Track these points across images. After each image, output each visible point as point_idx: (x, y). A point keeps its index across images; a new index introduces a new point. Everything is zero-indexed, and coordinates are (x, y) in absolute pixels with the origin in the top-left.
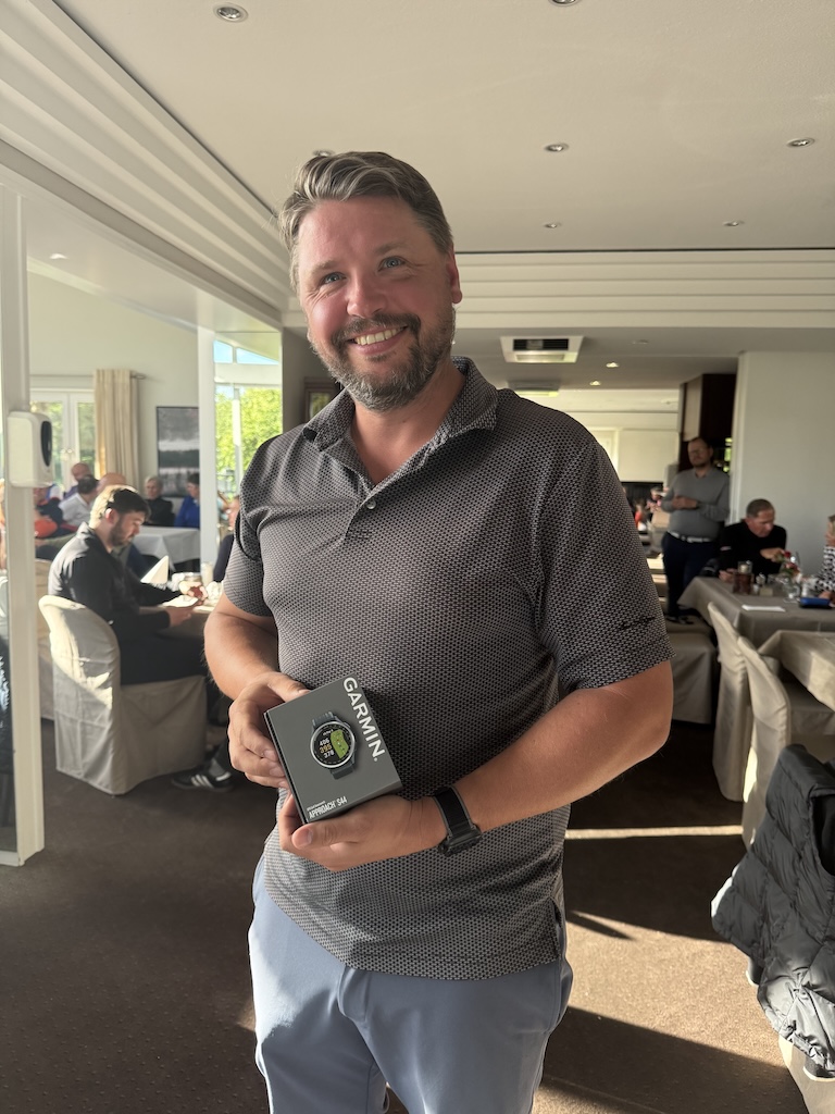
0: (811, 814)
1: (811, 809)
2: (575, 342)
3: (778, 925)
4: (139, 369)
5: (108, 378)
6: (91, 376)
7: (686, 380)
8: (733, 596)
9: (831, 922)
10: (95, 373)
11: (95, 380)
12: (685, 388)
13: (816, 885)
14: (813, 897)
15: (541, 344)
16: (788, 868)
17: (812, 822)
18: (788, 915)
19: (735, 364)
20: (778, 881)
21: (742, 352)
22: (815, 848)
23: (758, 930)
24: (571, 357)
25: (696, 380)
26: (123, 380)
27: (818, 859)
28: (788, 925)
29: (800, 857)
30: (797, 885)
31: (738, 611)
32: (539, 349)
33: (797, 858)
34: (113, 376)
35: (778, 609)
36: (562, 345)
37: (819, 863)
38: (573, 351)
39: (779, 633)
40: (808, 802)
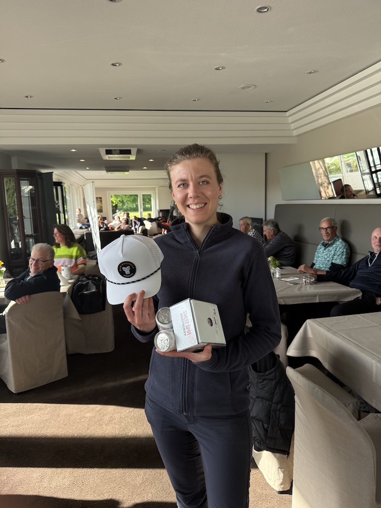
2: (134, 151)
15: (118, 152)
24: (132, 157)
32: (118, 154)
36: (128, 152)
38: (133, 155)
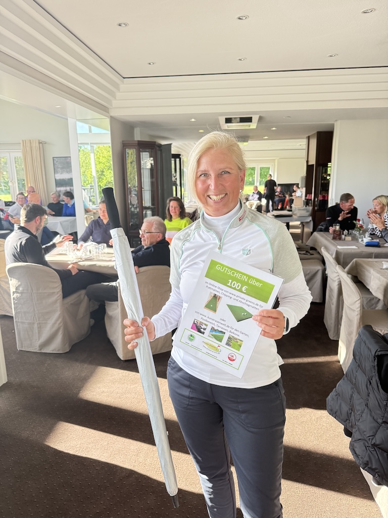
0: (376, 363)
1: (376, 360)
2: (255, 119)
3: (359, 414)
4: (43, 139)
5: (28, 144)
6: (20, 143)
7: (309, 135)
8: (332, 241)
9: (386, 415)
10: (21, 142)
11: (22, 145)
12: (309, 138)
13: (378, 397)
14: (377, 403)
15: (239, 120)
16: (364, 387)
17: (376, 368)
18: (364, 410)
19: (333, 126)
20: (359, 393)
21: (336, 120)
22: (378, 380)
23: (349, 415)
24: (253, 125)
25: (314, 134)
26: (36, 145)
27: (379, 385)
28: (364, 415)
29: (370, 383)
30: (369, 396)
31: (335, 249)
32: (238, 122)
33: (369, 383)
34: (31, 143)
35: (354, 247)
36: (249, 120)
37: (380, 387)
38: (255, 123)
39: (355, 260)
40: (374, 357)
